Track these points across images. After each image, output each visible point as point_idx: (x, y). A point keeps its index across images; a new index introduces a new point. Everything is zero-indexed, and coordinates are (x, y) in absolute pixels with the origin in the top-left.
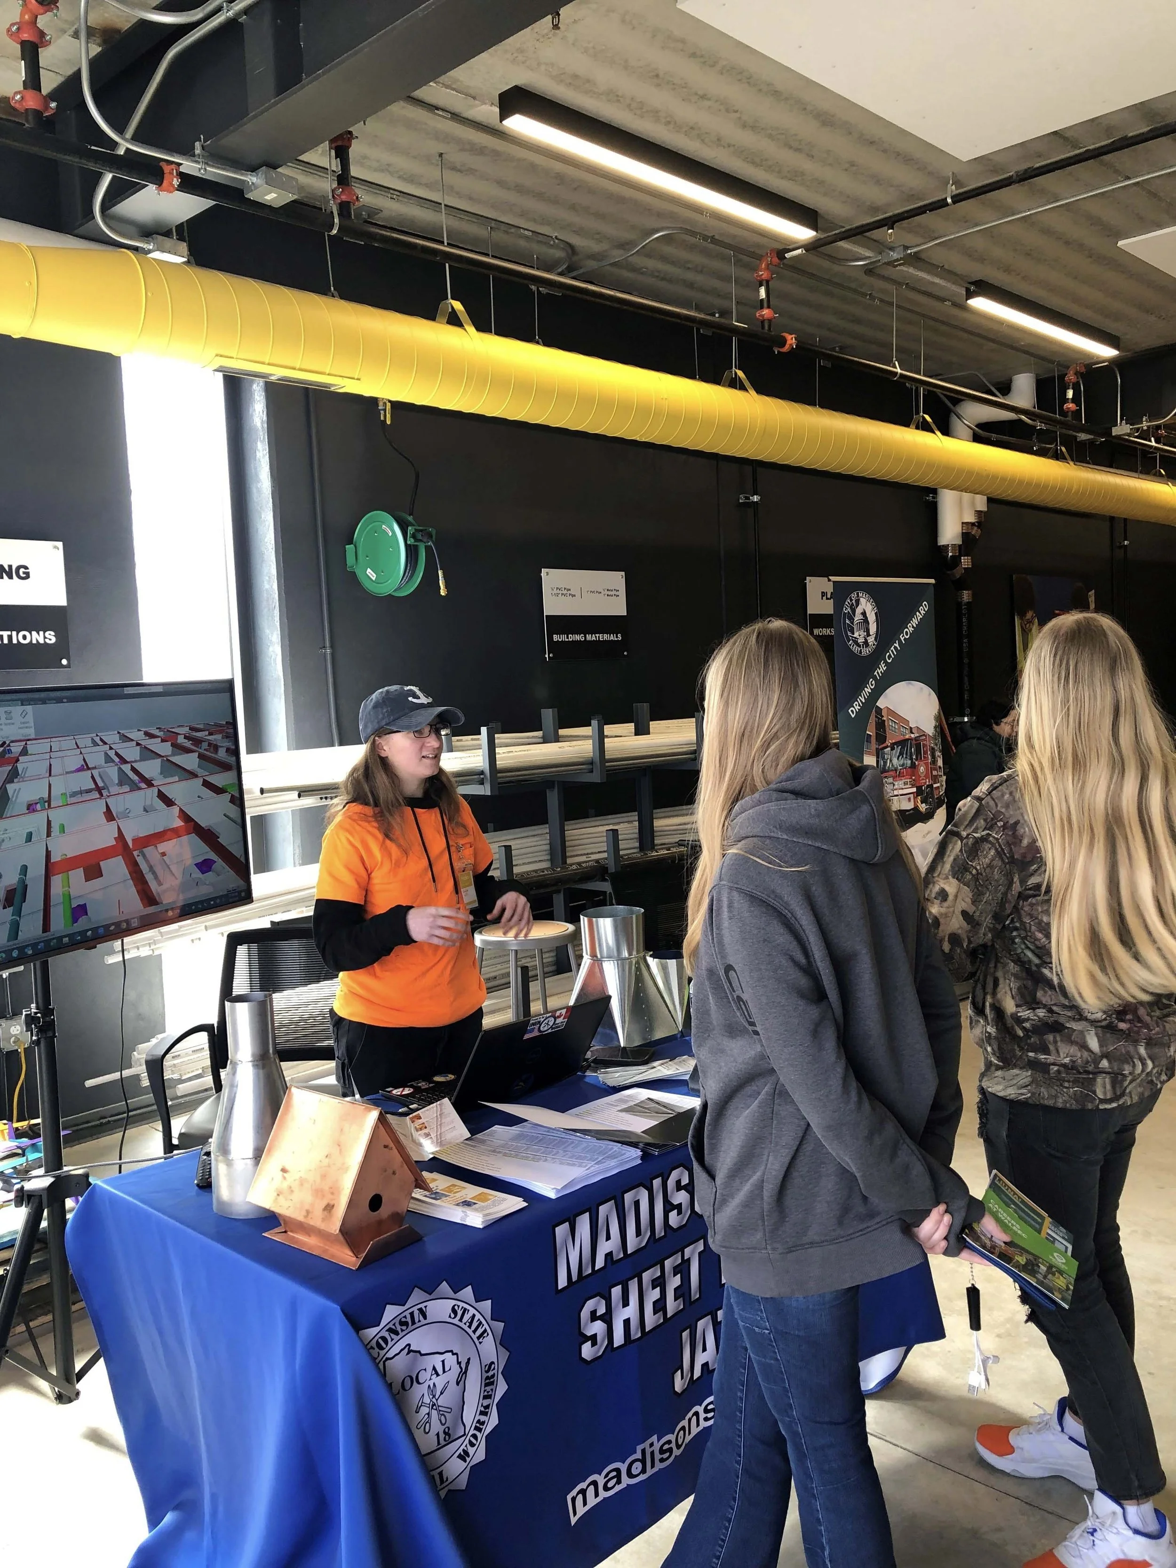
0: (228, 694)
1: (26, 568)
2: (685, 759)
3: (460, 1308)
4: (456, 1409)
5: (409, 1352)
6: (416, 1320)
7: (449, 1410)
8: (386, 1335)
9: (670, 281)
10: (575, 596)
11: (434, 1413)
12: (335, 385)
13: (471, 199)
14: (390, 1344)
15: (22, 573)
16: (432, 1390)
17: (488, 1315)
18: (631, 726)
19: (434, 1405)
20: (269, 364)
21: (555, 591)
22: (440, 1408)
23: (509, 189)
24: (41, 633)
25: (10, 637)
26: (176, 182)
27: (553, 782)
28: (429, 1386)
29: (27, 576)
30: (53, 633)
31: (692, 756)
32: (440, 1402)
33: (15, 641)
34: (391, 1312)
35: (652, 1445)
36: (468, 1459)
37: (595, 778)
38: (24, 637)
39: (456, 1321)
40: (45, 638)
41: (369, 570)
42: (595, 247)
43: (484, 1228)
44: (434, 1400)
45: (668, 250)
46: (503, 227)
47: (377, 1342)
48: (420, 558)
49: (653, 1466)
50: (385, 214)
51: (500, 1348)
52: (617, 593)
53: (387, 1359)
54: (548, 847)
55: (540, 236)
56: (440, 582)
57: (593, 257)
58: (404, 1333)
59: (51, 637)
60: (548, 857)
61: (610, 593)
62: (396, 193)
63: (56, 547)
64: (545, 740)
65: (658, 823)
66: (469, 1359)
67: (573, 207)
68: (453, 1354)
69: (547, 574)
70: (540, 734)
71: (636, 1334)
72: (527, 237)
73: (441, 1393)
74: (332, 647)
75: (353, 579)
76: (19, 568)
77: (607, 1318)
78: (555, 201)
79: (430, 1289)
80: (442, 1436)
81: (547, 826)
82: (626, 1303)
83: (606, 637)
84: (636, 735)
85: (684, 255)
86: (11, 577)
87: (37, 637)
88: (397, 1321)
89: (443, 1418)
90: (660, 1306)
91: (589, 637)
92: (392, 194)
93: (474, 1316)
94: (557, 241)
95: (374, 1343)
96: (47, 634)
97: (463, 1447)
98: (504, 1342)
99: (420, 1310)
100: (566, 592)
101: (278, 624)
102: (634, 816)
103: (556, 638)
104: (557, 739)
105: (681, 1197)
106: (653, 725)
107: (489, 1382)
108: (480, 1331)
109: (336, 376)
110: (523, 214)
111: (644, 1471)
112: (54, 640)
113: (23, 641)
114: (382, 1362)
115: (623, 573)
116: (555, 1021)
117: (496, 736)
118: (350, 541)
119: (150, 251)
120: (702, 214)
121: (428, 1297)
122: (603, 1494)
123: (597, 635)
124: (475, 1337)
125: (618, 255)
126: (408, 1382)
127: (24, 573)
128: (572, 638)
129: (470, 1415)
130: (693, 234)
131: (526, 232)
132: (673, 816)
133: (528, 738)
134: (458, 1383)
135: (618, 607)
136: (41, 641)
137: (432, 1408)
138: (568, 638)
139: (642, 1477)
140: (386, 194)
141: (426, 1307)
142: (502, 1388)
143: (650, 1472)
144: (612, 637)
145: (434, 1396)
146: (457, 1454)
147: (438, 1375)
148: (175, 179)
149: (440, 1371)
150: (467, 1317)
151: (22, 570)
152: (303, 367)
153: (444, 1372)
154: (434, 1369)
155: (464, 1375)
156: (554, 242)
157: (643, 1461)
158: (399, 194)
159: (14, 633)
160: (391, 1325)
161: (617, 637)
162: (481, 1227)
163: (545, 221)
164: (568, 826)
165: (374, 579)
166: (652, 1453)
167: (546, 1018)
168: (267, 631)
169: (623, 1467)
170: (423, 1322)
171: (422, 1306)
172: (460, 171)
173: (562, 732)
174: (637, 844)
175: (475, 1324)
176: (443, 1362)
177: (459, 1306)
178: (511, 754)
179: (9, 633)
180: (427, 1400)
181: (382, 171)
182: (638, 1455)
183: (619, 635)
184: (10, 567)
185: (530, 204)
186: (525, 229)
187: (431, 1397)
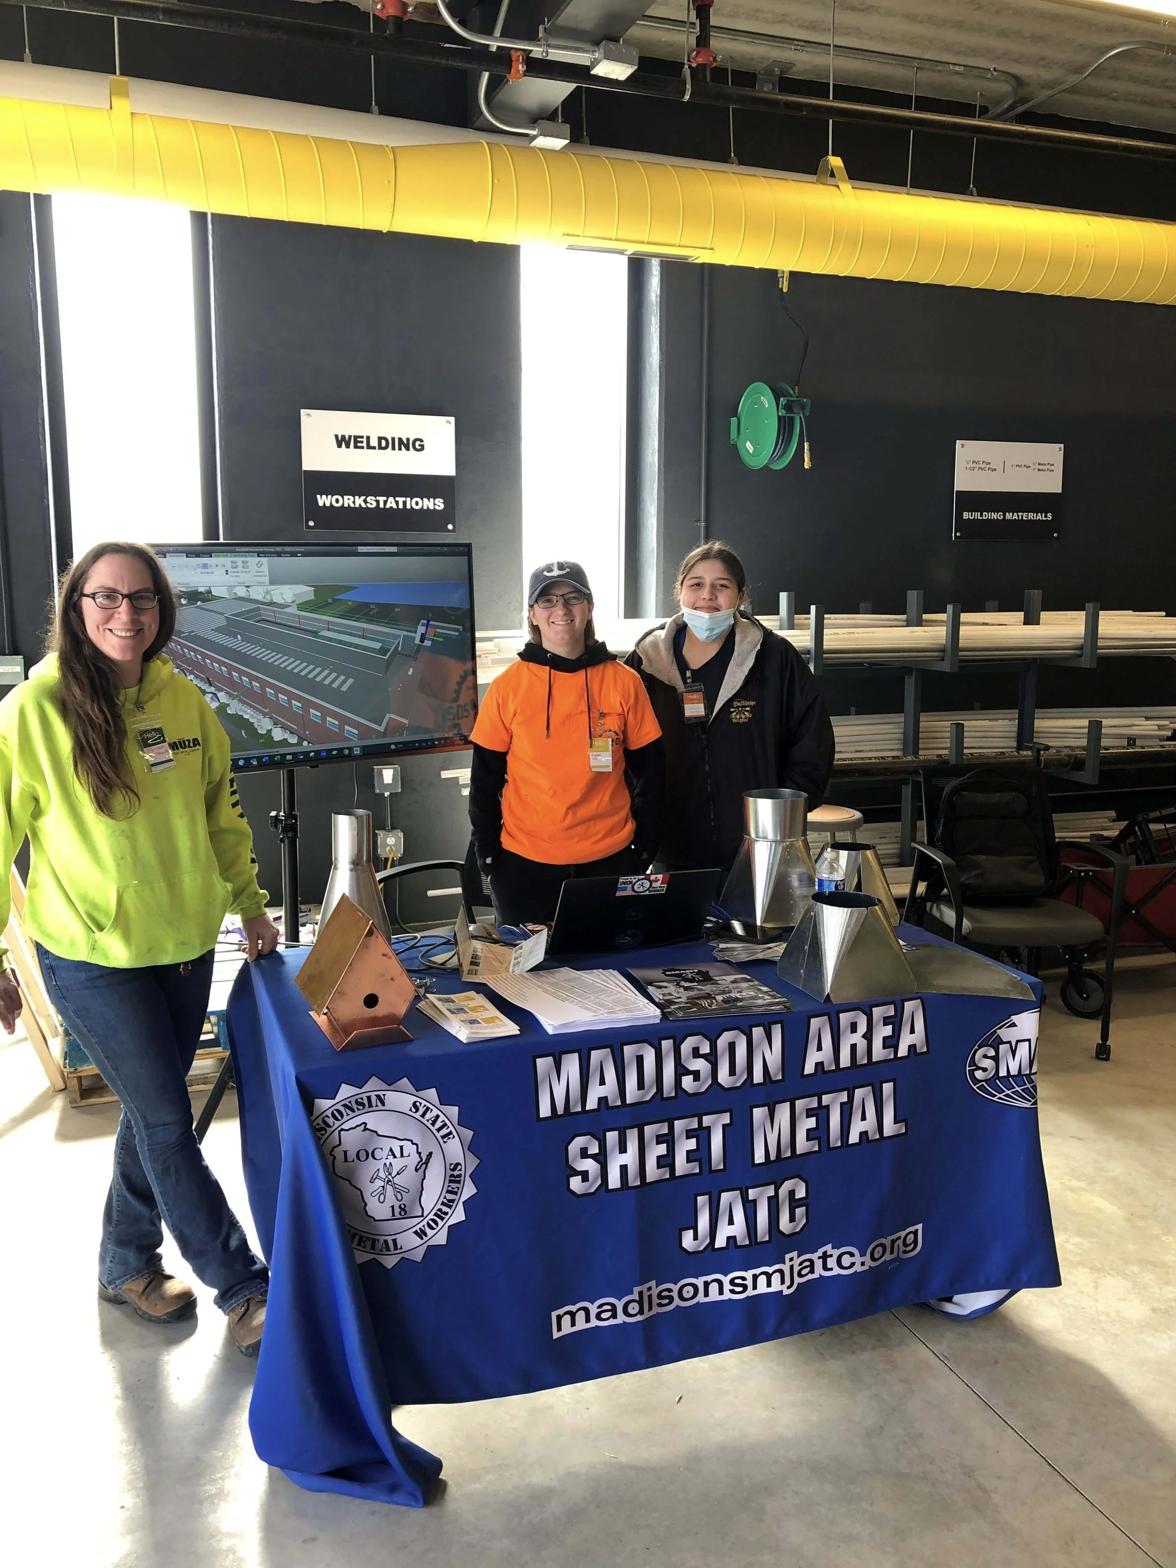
0: (466, 558)
1: (421, 441)
2: (1069, 654)
3: (422, 1105)
4: (414, 1191)
5: (365, 1129)
6: (374, 1104)
7: (407, 1191)
8: (342, 1109)
9: (1151, 104)
10: (995, 470)
11: (389, 1188)
12: (692, 257)
13: (883, 39)
14: (346, 1118)
15: (417, 445)
16: (388, 1168)
17: (455, 1120)
18: (1021, 615)
19: (389, 1181)
20: (616, 240)
21: (971, 465)
22: (396, 1186)
23: (921, 22)
24: (432, 500)
25: (405, 503)
26: (521, 68)
27: (911, 669)
28: (385, 1164)
29: (422, 448)
30: (442, 500)
31: (1079, 652)
32: (396, 1180)
33: (408, 507)
34: (346, 1091)
35: (650, 1289)
36: (425, 1239)
37: (946, 667)
38: (417, 503)
39: (417, 1115)
40: (435, 504)
41: (748, 443)
42: (1047, 75)
43: (468, 1044)
44: (390, 1177)
45: (1137, 68)
46: (927, 65)
47: (332, 1112)
48: (795, 432)
49: (650, 1309)
50: (799, 67)
51: (467, 1152)
52: (1052, 468)
53: (342, 1130)
54: (902, 736)
55: (975, 70)
56: (805, 454)
57: (1046, 85)
58: (360, 1112)
59: (439, 504)
60: (901, 747)
61: (1041, 467)
62: (800, 43)
63: (448, 422)
64: (909, 624)
65: (1038, 723)
66: (431, 1153)
67: (1003, 33)
68: (413, 1143)
69: (963, 446)
70: (904, 617)
71: (634, 1180)
72: (957, 73)
73: (398, 1174)
74: (707, 520)
75: (734, 452)
76: (415, 440)
77: (602, 1159)
78: (979, 29)
79: (390, 1080)
80: (397, 1210)
81: (903, 714)
82: (623, 1150)
83: (1031, 516)
84: (1025, 624)
85: (1149, 71)
86: (408, 449)
87: (428, 504)
88: (353, 1100)
89: (399, 1196)
90: (666, 1162)
91: (1009, 516)
92: (795, 45)
93: (438, 1117)
94: (995, 73)
95: (329, 1113)
96: (437, 501)
97: (420, 1226)
98: (472, 1148)
99: (378, 1096)
100: (986, 466)
101: (656, 497)
102: (1015, 713)
103: (966, 515)
104: (920, 623)
105: (700, 1065)
106: (1044, 615)
107: (453, 1179)
108: (444, 1131)
109: (687, 247)
110: (948, 47)
111: (641, 1312)
112: (442, 507)
113: (415, 507)
114: (337, 1132)
115: (1062, 446)
116: (651, 884)
117: (826, 616)
118: (735, 414)
119: (534, 137)
120: (1160, 24)
121: (386, 1087)
122: (594, 1323)
123: (1020, 514)
124: (439, 1135)
125: (1074, 79)
126: (363, 1156)
127: (420, 445)
128: (986, 516)
129: (430, 1200)
130: (1160, 46)
131: (957, 68)
132: (1073, 718)
133: (888, 620)
134: (417, 1170)
135: (1052, 483)
136: (431, 507)
137: (387, 1183)
138: (981, 516)
139: (639, 1318)
140: (789, 46)
141: (384, 1095)
142: (469, 1190)
143: (647, 1314)
144: (1040, 517)
145: (390, 1174)
146: (414, 1229)
147: (395, 1157)
148: (520, 66)
149: (398, 1154)
150: (429, 1115)
151: (418, 443)
152: (652, 240)
153: (402, 1156)
154: (391, 1150)
155: (424, 1166)
156: (992, 74)
157: (640, 1302)
158: (803, 44)
159: (408, 499)
160: (346, 1102)
161: (1046, 516)
162: (465, 1042)
163: (974, 52)
164: (923, 717)
165: (751, 452)
166: (650, 1297)
167: (639, 880)
168: (648, 504)
169: (620, 1305)
170: (380, 1107)
171: (381, 1093)
172: (863, 11)
173: (925, 616)
174: (1015, 744)
175: (438, 1124)
176: (401, 1147)
177: (421, 1104)
178: (851, 636)
179: (404, 499)
180: (382, 1174)
181: (780, 22)
182: (636, 1297)
183: (1049, 515)
184: (408, 439)
185: (950, 35)
186: (955, 64)
187: (387, 1173)
